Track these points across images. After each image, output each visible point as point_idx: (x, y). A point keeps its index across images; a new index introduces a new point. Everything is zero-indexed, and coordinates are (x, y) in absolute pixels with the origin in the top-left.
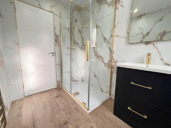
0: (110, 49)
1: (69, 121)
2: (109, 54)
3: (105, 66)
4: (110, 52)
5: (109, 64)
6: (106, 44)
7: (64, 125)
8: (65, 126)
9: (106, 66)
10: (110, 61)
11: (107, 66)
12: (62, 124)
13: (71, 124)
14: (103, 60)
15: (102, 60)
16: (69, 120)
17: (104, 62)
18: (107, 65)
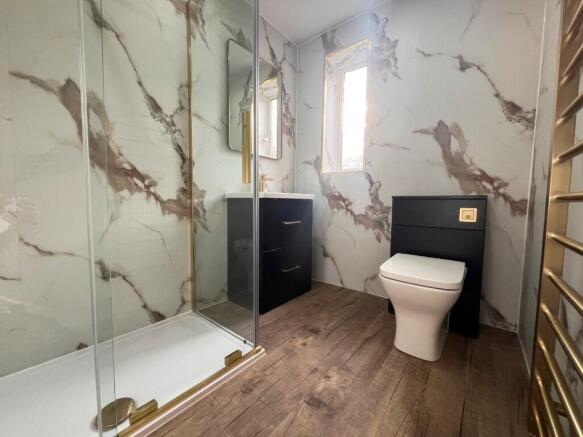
0: (179, 149)
1: (305, 394)
2: (179, 169)
3: (164, 213)
4: (180, 160)
5: (178, 202)
6: (164, 129)
7: (325, 405)
8: (325, 400)
9: (169, 213)
10: (183, 191)
11: (174, 212)
12: (324, 411)
13: (314, 386)
14: (152, 189)
15: (147, 187)
16: (300, 399)
17: (157, 198)
18: (174, 206)
